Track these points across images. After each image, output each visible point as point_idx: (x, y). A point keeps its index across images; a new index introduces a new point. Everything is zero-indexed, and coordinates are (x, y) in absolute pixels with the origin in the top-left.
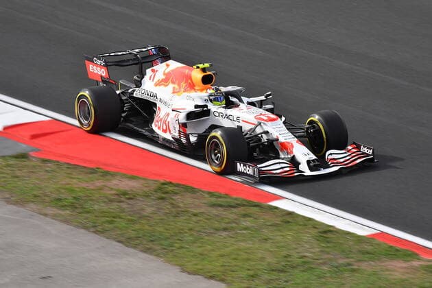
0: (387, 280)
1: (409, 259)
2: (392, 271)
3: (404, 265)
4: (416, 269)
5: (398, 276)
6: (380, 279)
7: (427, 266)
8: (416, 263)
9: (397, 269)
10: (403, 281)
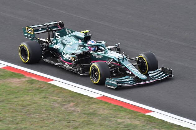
0: (11, 87)
1: (20, 77)
2: (13, 83)
3: (18, 80)
4: (23, 82)
5: (15, 85)
6: (7, 87)
7: (29, 80)
8: (24, 79)
9: (15, 82)
10: (18, 87)
